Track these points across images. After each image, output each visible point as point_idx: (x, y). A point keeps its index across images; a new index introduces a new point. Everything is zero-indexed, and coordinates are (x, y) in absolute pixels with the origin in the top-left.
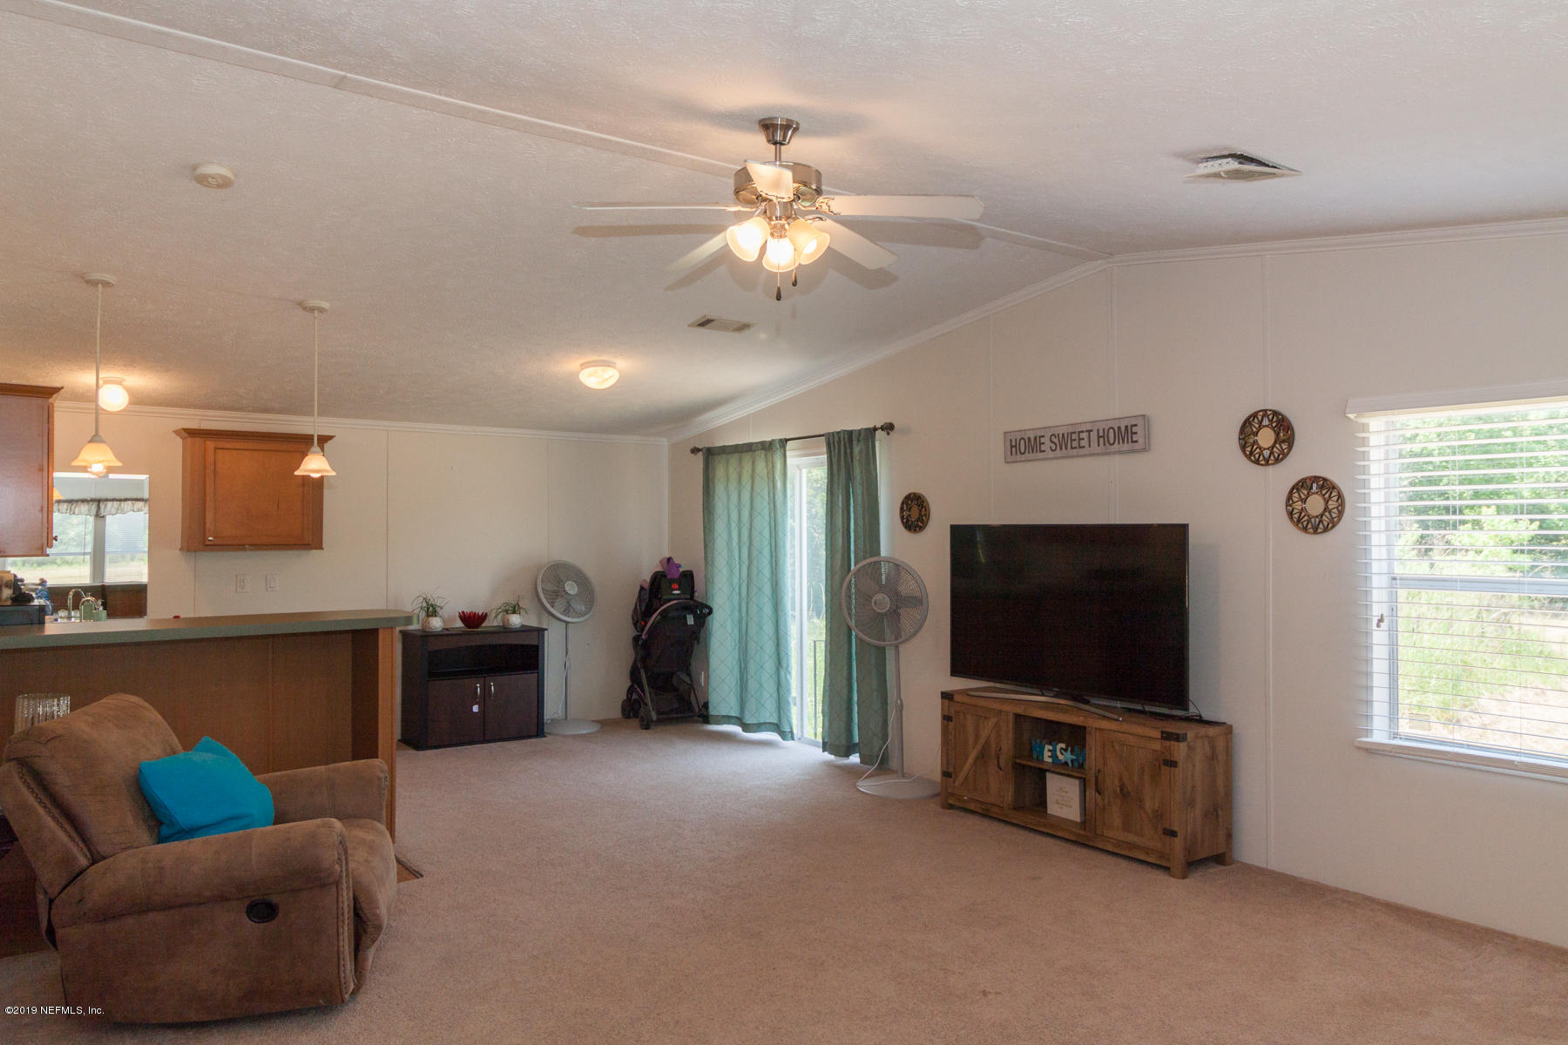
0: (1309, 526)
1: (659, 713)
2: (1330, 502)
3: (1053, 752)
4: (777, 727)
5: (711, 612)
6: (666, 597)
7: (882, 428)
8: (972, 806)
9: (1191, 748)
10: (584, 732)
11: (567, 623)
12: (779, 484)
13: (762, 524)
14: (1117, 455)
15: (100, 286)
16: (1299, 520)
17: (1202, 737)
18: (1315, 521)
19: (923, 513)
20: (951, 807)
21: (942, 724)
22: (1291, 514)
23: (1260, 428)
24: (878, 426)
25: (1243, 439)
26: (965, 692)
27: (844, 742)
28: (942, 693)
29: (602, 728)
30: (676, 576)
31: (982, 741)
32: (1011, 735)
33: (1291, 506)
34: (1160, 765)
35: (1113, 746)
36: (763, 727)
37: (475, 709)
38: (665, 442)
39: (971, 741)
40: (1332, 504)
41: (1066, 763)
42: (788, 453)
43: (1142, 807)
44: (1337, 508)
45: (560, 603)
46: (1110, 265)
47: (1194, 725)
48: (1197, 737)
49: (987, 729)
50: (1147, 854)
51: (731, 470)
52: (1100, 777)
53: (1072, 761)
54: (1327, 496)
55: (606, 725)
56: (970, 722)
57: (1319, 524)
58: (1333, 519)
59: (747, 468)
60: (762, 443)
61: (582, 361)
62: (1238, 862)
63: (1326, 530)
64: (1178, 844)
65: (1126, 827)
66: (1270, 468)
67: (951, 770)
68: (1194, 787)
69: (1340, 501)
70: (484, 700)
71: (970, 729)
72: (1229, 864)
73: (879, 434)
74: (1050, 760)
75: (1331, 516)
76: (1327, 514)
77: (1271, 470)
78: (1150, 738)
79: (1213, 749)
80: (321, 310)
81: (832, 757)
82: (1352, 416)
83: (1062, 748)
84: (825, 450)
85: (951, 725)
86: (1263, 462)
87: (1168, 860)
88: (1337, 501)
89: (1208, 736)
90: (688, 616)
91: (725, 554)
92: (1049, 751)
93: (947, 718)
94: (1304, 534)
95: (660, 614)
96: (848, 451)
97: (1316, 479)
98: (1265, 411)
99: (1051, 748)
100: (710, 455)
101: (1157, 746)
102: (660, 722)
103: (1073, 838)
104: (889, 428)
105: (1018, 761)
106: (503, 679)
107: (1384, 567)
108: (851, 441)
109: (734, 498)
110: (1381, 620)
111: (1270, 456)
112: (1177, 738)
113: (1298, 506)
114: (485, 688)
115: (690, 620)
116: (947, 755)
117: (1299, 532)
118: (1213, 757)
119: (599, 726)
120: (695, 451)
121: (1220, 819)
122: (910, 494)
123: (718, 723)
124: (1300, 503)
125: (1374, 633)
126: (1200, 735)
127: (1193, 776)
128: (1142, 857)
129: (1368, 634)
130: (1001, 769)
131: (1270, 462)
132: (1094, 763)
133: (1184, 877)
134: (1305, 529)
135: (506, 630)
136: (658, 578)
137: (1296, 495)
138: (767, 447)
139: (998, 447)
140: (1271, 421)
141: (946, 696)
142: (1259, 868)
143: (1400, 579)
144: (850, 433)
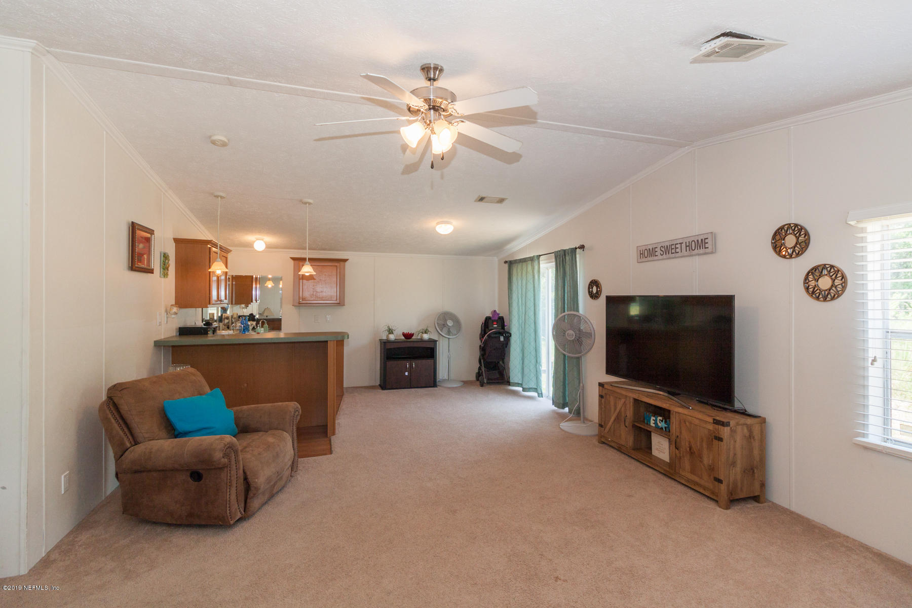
0: (821, 296)
1: (488, 379)
2: (836, 281)
3: (655, 421)
4: (536, 390)
5: (511, 336)
6: (490, 328)
7: (579, 248)
8: (613, 444)
9: (733, 431)
10: (455, 386)
11: (449, 338)
12: (536, 277)
13: (530, 295)
14: (697, 256)
15: (219, 198)
16: (813, 292)
17: (741, 425)
18: (825, 293)
19: (598, 289)
20: (604, 443)
21: (599, 399)
22: (807, 289)
23: (786, 235)
24: (577, 247)
25: (775, 243)
26: (611, 384)
27: (561, 402)
28: (599, 383)
29: (464, 384)
30: (497, 319)
31: (618, 410)
32: (632, 409)
33: (807, 283)
34: (712, 439)
35: (685, 423)
36: (531, 390)
37: (407, 374)
38: (496, 259)
39: (613, 409)
40: (837, 282)
41: (662, 428)
42: (541, 262)
43: (701, 462)
44: (842, 284)
45: (445, 330)
46: (694, 149)
47: (738, 417)
48: (738, 424)
49: (620, 404)
50: (705, 490)
51: (519, 270)
52: (678, 440)
53: (665, 428)
54: (834, 277)
55: (466, 384)
56: (612, 400)
57: (827, 296)
58: (838, 291)
59: (525, 269)
60: (530, 257)
61: (437, 222)
62: (770, 501)
63: (833, 298)
64: (723, 487)
65: (693, 471)
66: (793, 260)
67: (603, 424)
68: (735, 454)
69: (843, 280)
70: (410, 370)
71: (612, 403)
72: (762, 503)
73: (578, 250)
74: (654, 425)
75: (837, 290)
76: (834, 288)
77: (794, 261)
78: (706, 422)
79: (750, 431)
80: (310, 204)
81: (556, 408)
82: (852, 223)
83: (660, 420)
84: (554, 260)
85: (603, 400)
86: (788, 257)
87: (717, 496)
88: (842, 280)
89: (746, 424)
90: (501, 337)
91: (516, 309)
92: (653, 420)
93: (601, 396)
94: (817, 301)
95: (488, 336)
96: (564, 260)
97: (824, 266)
98: (790, 224)
99: (654, 418)
100: (511, 264)
101: (711, 427)
102: (488, 383)
103: (664, 473)
104: (582, 247)
105: (636, 424)
106: (419, 362)
107: (879, 324)
108: (565, 255)
109: (520, 282)
110: (874, 360)
111: (793, 253)
112: (723, 424)
113: (813, 283)
114: (411, 366)
115: (502, 339)
116: (601, 415)
117: (813, 300)
118: (750, 437)
119: (463, 383)
120: (506, 262)
121: (756, 475)
122: (592, 280)
123: (513, 386)
124: (813, 281)
125: (870, 368)
126: (740, 423)
127: (734, 448)
128: (701, 491)
129: (865, 368)
130: (626, 427)
131: (793, 256)
132: (674, 432)
133: (727, 508)
134: (818, 298)
135: (422, 341)
136: (488, 319)
137: (811, 276)
138: (532, 259)
139: (634, 254)
140: (794, 230)
141: (601, 385)
142: (783, 508)
143: (891, 332)
144: (565, 251)
